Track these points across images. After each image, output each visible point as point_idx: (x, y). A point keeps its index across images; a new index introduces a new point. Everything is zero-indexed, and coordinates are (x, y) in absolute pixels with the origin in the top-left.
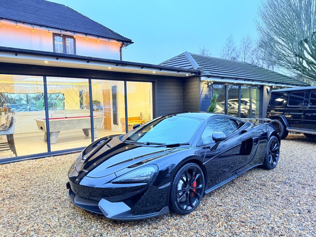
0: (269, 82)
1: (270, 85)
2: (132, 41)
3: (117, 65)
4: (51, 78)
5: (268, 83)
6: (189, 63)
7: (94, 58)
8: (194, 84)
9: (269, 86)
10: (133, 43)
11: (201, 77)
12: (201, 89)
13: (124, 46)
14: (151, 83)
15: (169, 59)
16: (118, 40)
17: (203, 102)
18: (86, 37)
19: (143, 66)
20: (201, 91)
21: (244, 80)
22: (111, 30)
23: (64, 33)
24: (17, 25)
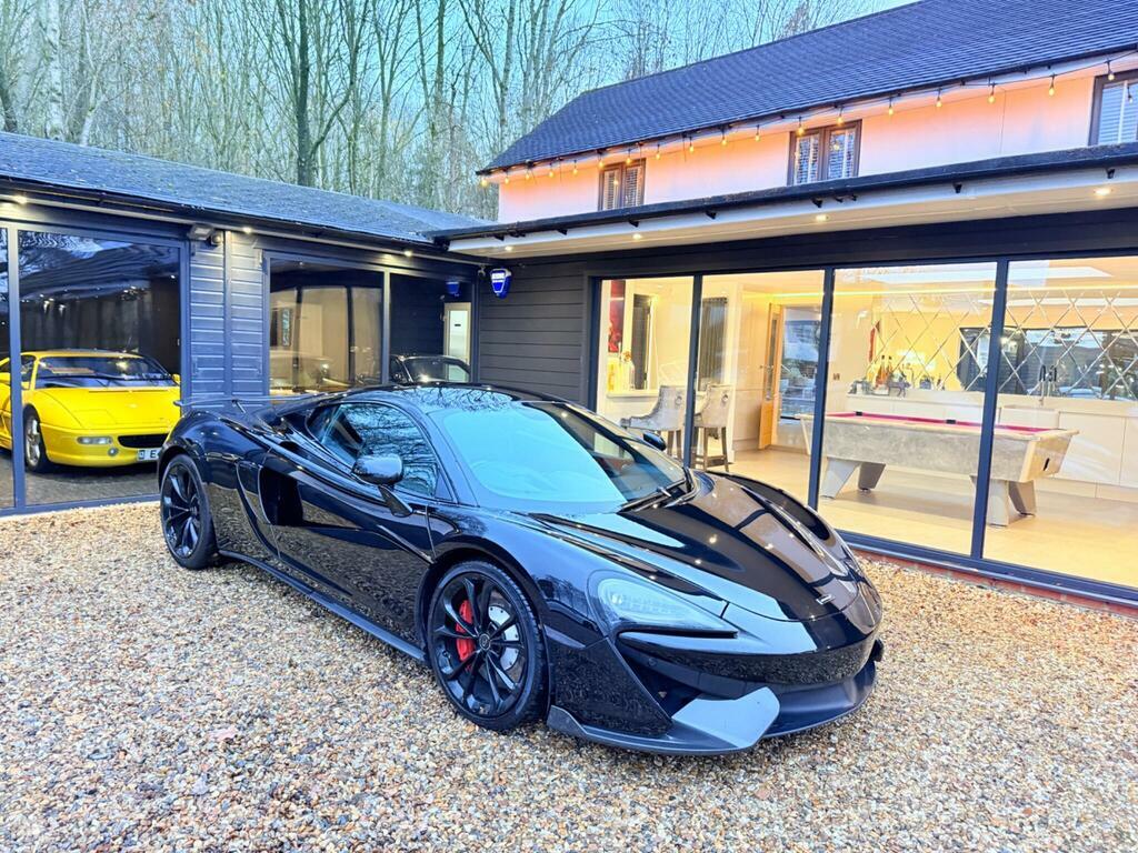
4: (935, 271)
24: (939, 99)
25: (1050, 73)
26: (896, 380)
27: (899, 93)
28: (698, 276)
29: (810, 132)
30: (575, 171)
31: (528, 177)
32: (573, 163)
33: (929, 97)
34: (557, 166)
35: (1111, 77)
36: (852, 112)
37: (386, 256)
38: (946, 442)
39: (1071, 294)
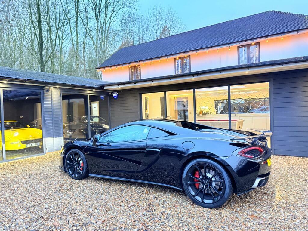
18: (266, 39)
24: (207, 51)
25: (229, 45)
26: (204, 113)
27: (198, 50)
28: (165, 92)
29: (180, 58)
30: (123, 68)
31: (110, 69)
32: (122, 66)
33: (205, 50)
34: (118, 67)
35: (241, 46)
36: (188, 54)
37: (87, 91)
38: (219, 124)
39: (238, 91)
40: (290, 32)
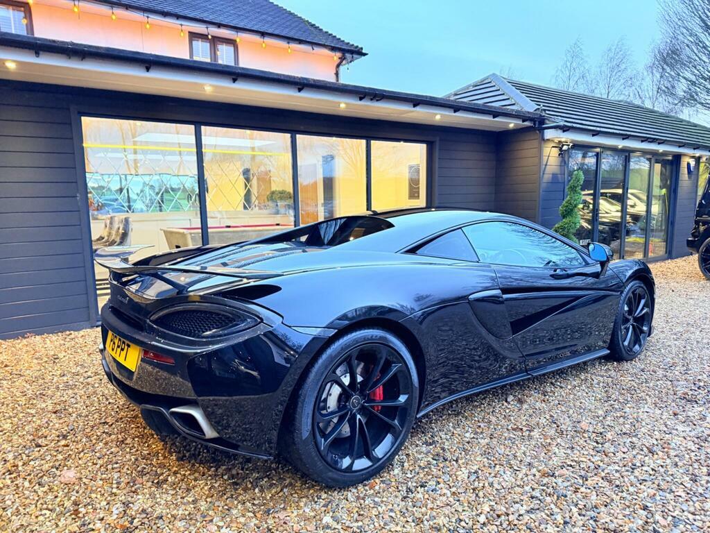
0: (696, 147)
1: (698, 153)
2: (364, 51)
3: (361, 99)
5: (694, 149)
6: (509, 99)
7: (314, 80)
8: (527, 148)
9: (693, 157)
10: (367, 54)
11: (546, 131)
12: (545, 159)
13: (344, 62)
14: (424, 146)
15: (453, 91)
16: (333, 49)
17: (547, 191)
18: (262, 40)
19: (416, 101)
20: (545, 163)
21: (642, 141)
22: (314, 25)
23: (214, 31)
24: (113, 13)
35: (210, 37)
40: (301, 42)
